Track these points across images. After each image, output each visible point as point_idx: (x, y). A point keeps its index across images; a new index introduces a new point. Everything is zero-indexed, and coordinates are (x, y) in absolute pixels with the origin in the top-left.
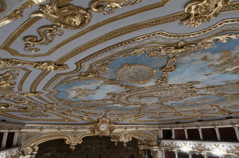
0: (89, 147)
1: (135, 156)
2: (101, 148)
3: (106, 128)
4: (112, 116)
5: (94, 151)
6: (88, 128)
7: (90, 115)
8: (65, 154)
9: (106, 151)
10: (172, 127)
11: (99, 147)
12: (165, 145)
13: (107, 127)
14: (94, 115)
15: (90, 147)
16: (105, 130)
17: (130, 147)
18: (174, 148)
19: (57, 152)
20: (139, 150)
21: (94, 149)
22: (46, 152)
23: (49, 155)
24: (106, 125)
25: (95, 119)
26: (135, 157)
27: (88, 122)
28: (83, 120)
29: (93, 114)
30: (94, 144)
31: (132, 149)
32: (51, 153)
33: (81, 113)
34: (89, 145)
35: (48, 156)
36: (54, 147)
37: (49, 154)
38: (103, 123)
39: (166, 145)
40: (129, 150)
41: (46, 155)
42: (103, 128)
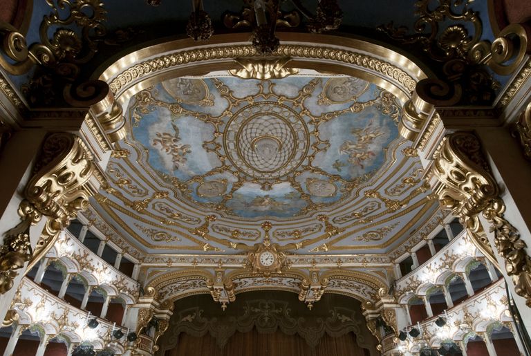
0: (257, 310)
1: (357, 334)
2: (281, 315)
3: (273, 261)
4: (280, 238)
5: (266, 319)
6: (240, 261)
7: (241, 236)
8: (215, 319)
9: (291, 320)
10: (409, 248)
11: (277, 311)
12: (402, 290)
13: (273, 257)
14: (246, 237)
15: (259, 310)
16: (271, 264)
17: (343, 316)
18: (416, 287)
19: (203, 315)
20: (365, 322)
21: (266, 314)
22: (185, 315)
23: (190, 320)
24: (271, 255)
25: (251, 244)
26: (358, 337)
27: (239, 251)
28: (230, 247)
29: (244, 234)
30: (267, 307)
31: (349, 319)
32: (193, 317)
33: (224, 232)
34: (258, 308)
35: (187, 321)
36: (198, 308)
37: (189, 318)
38: (265, 251)
39: (404, 289)
40: (343, 321)
41: (184, 319)
42: (267, 259)
